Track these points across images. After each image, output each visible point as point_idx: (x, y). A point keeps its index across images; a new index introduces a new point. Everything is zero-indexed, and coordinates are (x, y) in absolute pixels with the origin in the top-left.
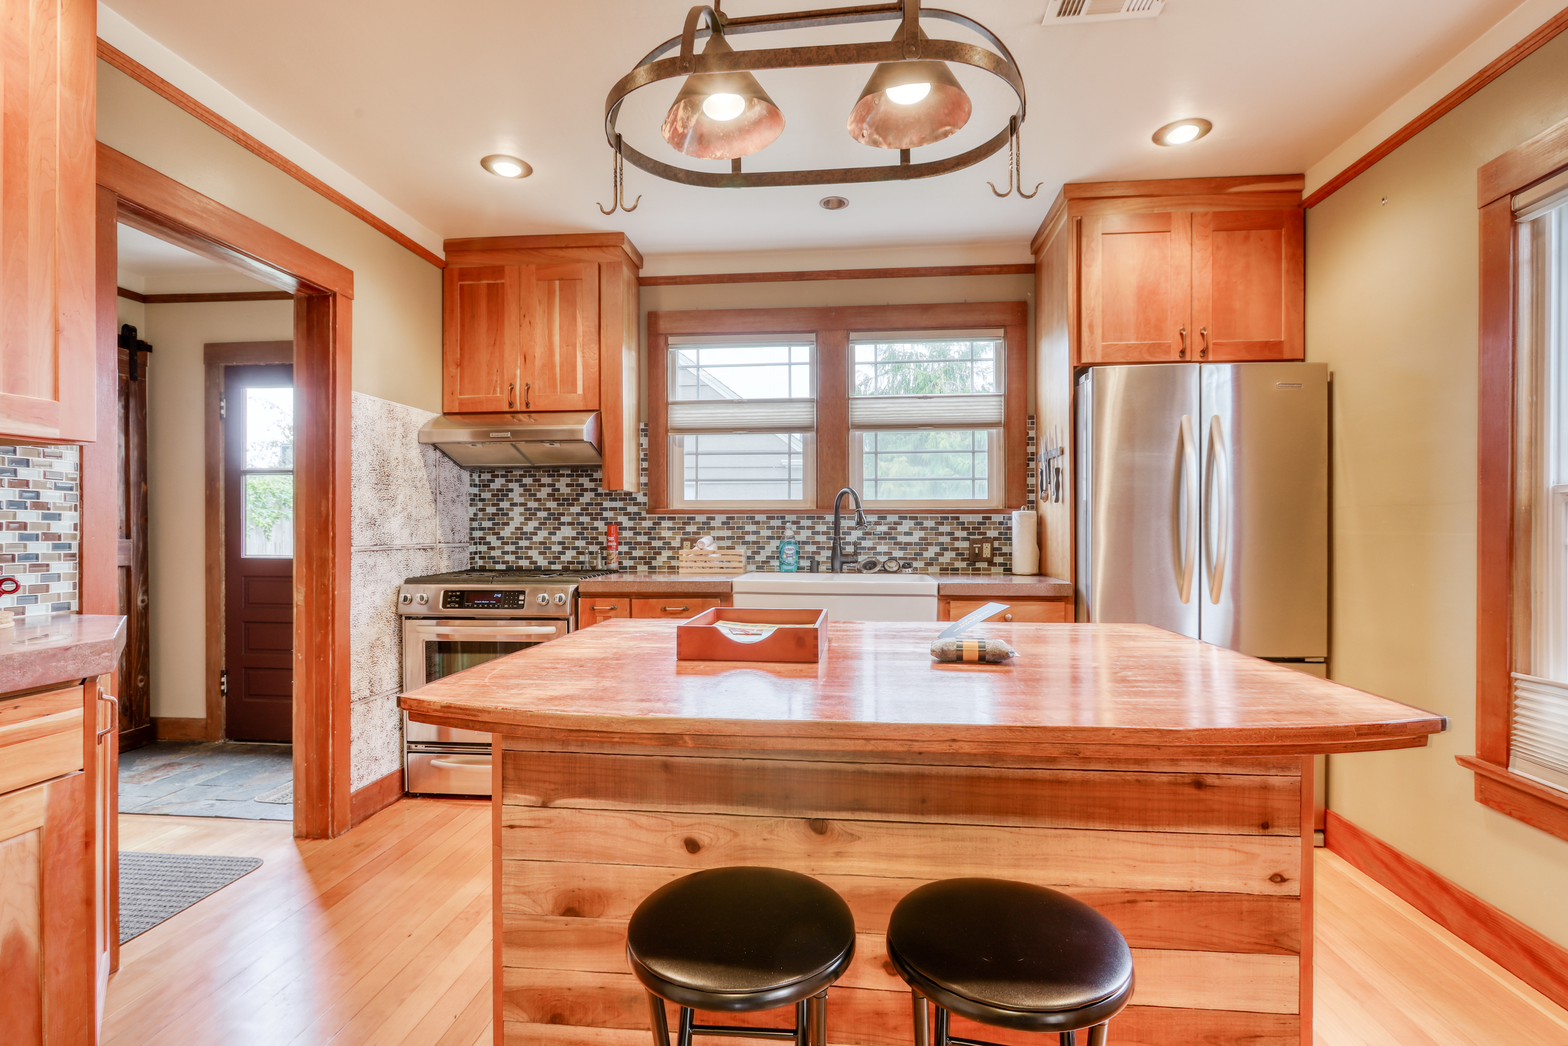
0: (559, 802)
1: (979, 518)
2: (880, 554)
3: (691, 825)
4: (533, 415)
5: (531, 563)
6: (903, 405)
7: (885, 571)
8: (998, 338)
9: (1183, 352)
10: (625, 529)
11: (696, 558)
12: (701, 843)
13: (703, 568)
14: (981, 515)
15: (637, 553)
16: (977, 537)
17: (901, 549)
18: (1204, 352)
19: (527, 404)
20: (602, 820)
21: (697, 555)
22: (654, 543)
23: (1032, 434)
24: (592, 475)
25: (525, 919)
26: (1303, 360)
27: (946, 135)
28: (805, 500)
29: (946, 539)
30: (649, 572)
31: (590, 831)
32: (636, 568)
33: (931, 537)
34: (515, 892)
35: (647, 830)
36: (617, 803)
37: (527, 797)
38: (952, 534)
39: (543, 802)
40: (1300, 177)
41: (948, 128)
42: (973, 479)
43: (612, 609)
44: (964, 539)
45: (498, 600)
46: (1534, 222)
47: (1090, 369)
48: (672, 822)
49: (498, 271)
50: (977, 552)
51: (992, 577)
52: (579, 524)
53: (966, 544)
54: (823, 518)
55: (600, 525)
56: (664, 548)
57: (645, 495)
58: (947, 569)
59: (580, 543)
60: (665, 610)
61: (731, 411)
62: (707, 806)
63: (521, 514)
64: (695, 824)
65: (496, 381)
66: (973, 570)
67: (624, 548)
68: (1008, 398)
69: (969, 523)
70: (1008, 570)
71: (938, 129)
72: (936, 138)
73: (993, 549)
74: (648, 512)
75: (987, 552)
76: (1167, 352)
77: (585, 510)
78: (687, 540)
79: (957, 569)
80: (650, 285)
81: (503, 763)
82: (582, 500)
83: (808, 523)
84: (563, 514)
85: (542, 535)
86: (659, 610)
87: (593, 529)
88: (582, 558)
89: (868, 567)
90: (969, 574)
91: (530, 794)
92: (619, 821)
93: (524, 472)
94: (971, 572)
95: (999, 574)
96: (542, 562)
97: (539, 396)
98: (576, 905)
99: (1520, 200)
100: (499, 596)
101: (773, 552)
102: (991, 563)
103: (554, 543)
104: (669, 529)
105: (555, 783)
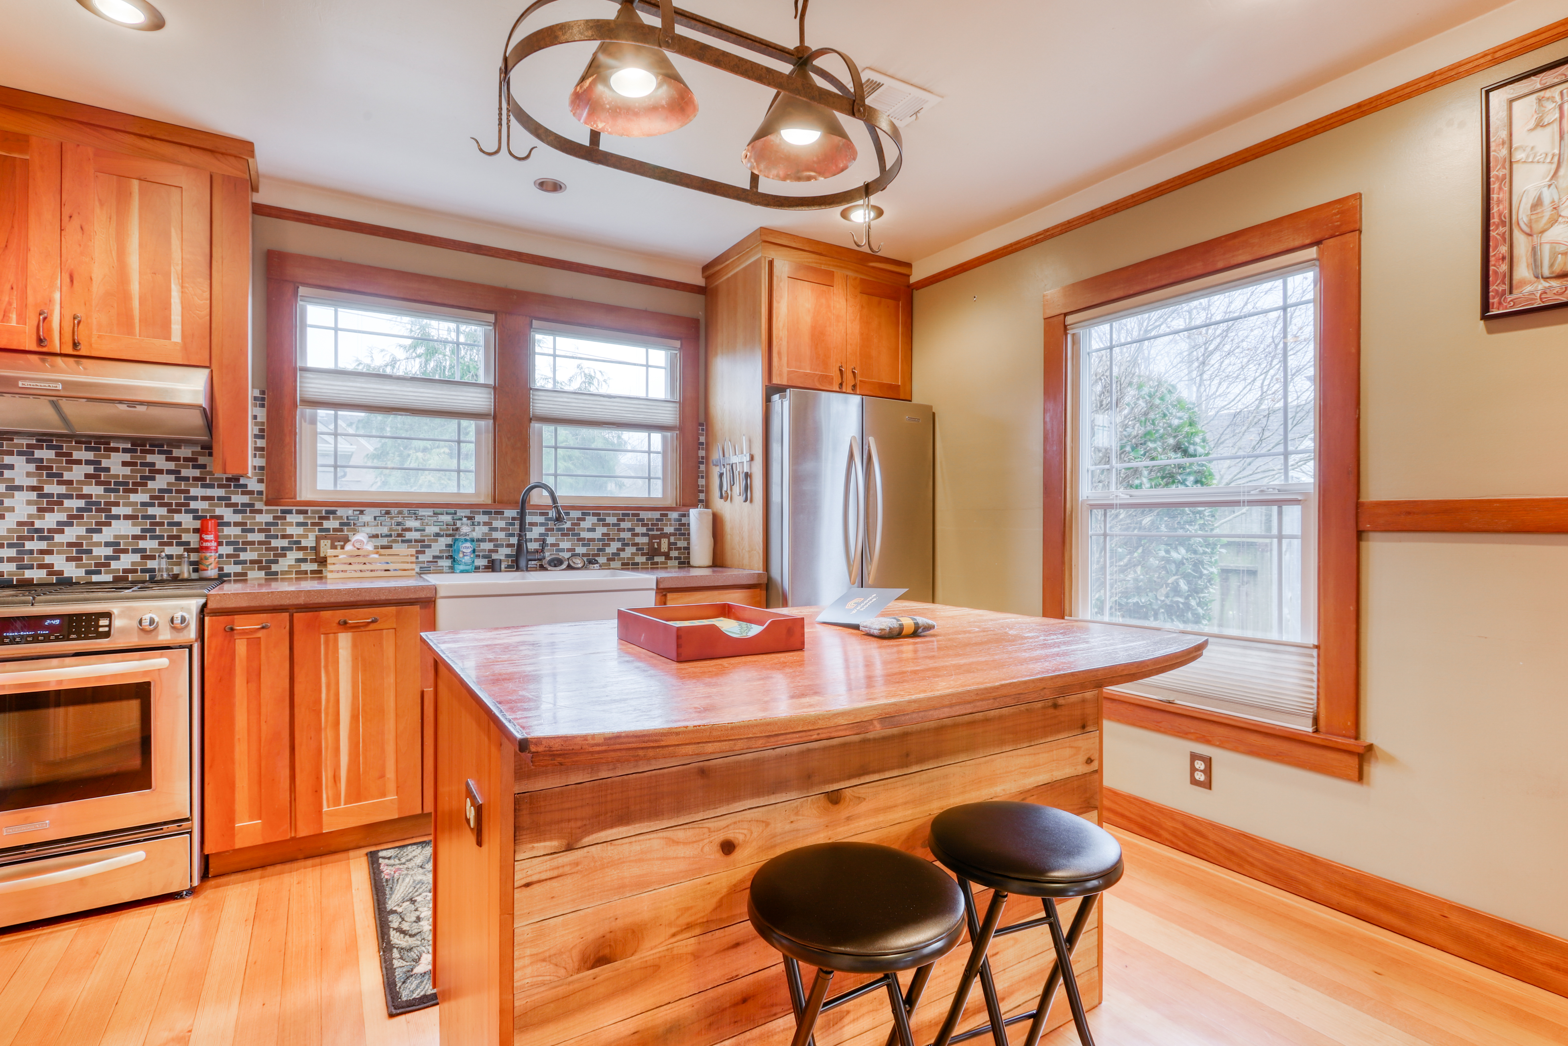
0: (587, 840)
1: (657, 515)
2: (563, 550)
3: (727, 826)
4: (84, 361)
5: (50, 574)
6: (586, 402)
7: (570, 567)
8: (675, 348)
9: (841, 384)
10: (228, 524)
11: (352, 560)
12: (736, 842)
13: (361, 571)
14: (660, 512)
15: (248, 555)
16: (655, 533)
17: (583, 545)
18: (854, 386)
19: (75, 345)
20: (636, 847)
21: (351, 556)
22: (275, 543)
23: (702, 439)
24: (171, 452)
25: (546, 990)
26: (910, 401)
27: (809, 178)
28: (477, 494)
29: (626, 535)
30: (266, 579)
31: (624, 862)
32: (245, 574)
33: (613, 533)
34: (532, 963)
35: (685, 843)
36: (652, 823)
37: (548, 844)
38: (633, 530)
39: (568, 844)
40: (909, 265)
41: (813, 174)
42: (649, 478)
43: (263, 628)
44: (643, 535)
45: (51, 628)
46: (1073, 335)
47: (788, 390)
48: (709, 829)
49: (21, 141)
50: (656, 546)
51: (669, 570)
52: (145, 517)
53: (645, 540)
54: (502, 513)
55: (186, 520)
56: (291, 549)
57: (260, 481)
58: (628, 564)
59: (149, 544)
60: (345, 623)
61: (388, 388)
62: (741, 803)
63: (29, 503)
64: (731, 825)
65: (10, 304)
66: (652, 564)
67: (225, 550)
68: (683, 405)
69: (648, 519)
70: (685, 563)
71: (803, 171)
72: (799, 179)
73: (670, 544)
74: (267, 504)
75: (664, 547)
76: (831, 383)
77: (158, 498)
78: (325, 538)
79: (637, 564)
80: (269, 215)
81: (515, 809)
82: (151, 484)
83: (485, 518)
84: (117, 504)
85: (72, 534)
86: (335, 625)
87: (171, 524)
88: (150, 564)
89: (552, 564)
90: (648, 568)
91: (551, 839)
92: (655, 842)
93: (38, 440)
94: (650, 566)
95: (674, 567)
96: (72, 571)
97: (99, 337)
98: (607, 951)
99: (1070, 319)
100: (57, 622)
101: (441, 551)
102: (667, 556)
103: (98, 544)
104: (299, 524)
105: (582, 819)
